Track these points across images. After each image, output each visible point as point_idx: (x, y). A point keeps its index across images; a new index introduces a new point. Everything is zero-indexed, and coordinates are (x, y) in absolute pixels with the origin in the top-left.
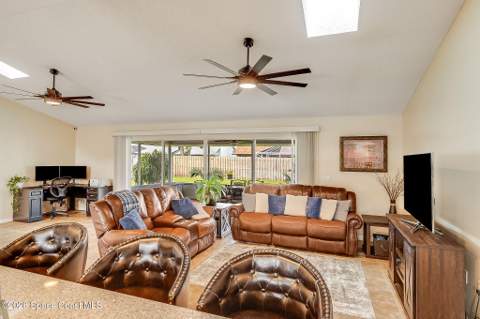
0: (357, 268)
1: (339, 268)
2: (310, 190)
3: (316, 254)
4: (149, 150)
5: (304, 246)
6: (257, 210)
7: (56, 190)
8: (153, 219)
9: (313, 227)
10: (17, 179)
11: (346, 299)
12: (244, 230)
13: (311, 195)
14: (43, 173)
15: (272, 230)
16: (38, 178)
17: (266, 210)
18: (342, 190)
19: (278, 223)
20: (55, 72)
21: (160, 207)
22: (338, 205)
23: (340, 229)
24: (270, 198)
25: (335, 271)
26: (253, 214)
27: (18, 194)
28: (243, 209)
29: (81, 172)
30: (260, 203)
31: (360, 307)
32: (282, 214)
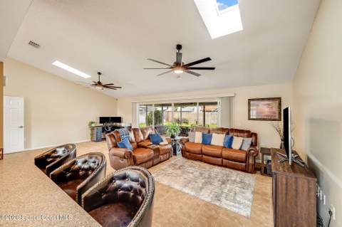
0: (251, 181)
1: (238, 180)
2: (227, 131)
3: (227, 169)
4: (153, 109)
5: (220, 163)
6: (196, 142)
7: (107, 128)
8: (138, 143)
9: (226, 153)
10: (92, 123)
11: (234, 200)
12: (188, 152)
13: (228, 134)
14: (103, 120)
15: (201, 153)
16: (101, 122)
17: (201, 142)
18: (248, 132)
19: (206, 149)
20: (99, 74)
21: (142, 138)
22: (243, 141)
23: (243, 156)
24: (203, 135)
25: (235, 181)
26: (193, 143)
27: (92, 129)
28: (188, 141)
29: (118, 120)
30: (197, 137)
31: (241, 207)
32: (210, 144)
